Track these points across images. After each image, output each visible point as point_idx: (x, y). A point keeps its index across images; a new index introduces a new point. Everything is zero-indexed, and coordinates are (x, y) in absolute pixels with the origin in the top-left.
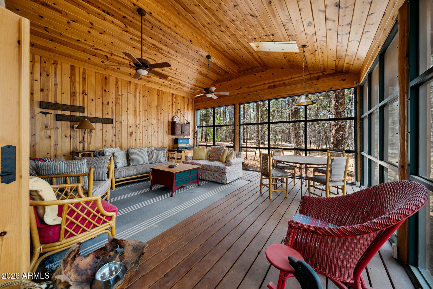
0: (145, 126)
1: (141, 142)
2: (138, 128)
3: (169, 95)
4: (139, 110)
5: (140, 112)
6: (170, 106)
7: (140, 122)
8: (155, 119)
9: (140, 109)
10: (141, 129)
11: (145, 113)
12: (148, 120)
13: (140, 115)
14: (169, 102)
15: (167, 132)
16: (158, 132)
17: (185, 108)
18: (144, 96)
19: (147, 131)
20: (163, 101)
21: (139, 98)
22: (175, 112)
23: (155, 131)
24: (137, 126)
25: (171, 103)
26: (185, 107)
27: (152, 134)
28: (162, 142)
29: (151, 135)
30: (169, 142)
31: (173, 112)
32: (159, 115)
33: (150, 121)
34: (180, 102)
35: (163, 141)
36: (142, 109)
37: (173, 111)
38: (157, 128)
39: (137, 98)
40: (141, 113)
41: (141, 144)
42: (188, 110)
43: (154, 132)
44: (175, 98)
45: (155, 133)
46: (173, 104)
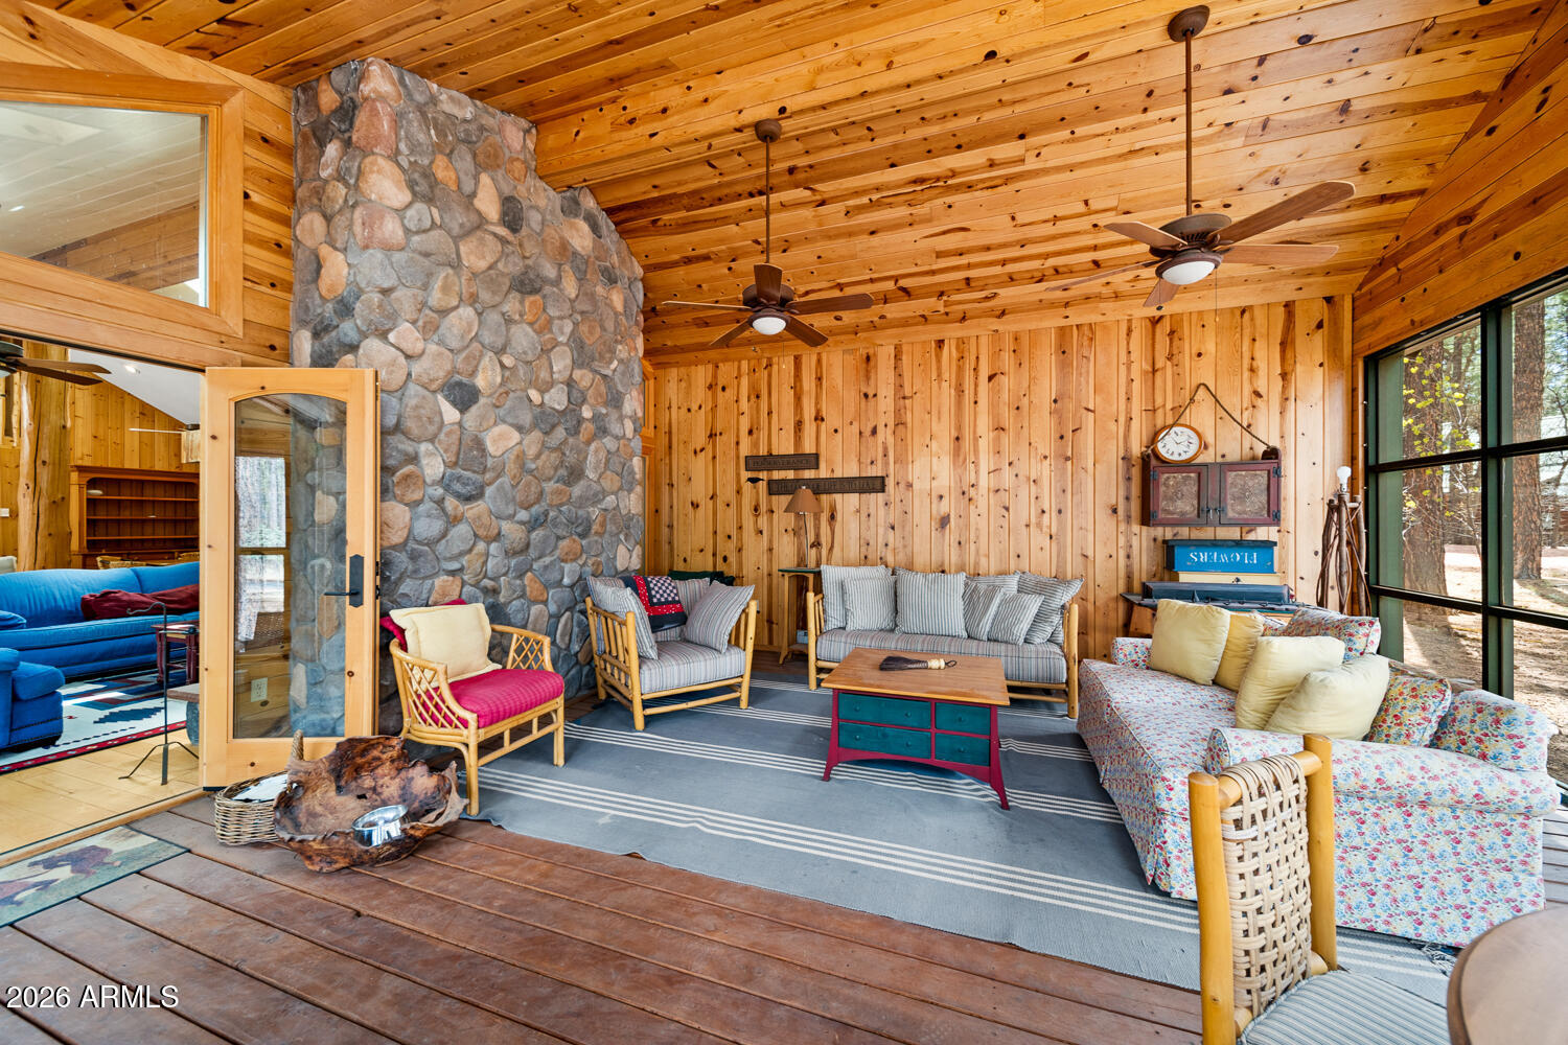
0: (998, 491)
1: (983, 549)
2: (970, 500)
3: (1129, 332)
4: (975, 432)
5: (976, 439)
6: (1136, 385)
7: (977, 478)
8: (1045, 457)
9: (975, 425)
10: (982, 502)
11: (997, 440)
12: (1010, 464)
13: (976, 451)
14: (1129, 364)
15: (1115, 511)
16: (1060, 512)
17: (1252, 370)
18: (995, 375)
19: (1007, 509)
20: (1088, 372)
21: (972, 387)
22: (1169, 406)
23: (1046, 508)
24: (964, 493)
25: (1140, 365)
26: (1261, 364)
27: (1033, 520)
28: (1086, 557)
29: (1027, 526)
30: (1128, 557)
31: (1154, 411)
32: (1069, 435)
33: (1022, 468)
34: (1210, 347)
35: (1090, 553)
36: (984, 424)
37: (1159, 402)
38: (1057, 496)
39: (967, 392)
40: (983, 444)
41: (983, 561)
42: (1284, 376)
43: (1043, 512)
44: (1172, 333)
45: (1046, 516)
46: (1154, 371)
